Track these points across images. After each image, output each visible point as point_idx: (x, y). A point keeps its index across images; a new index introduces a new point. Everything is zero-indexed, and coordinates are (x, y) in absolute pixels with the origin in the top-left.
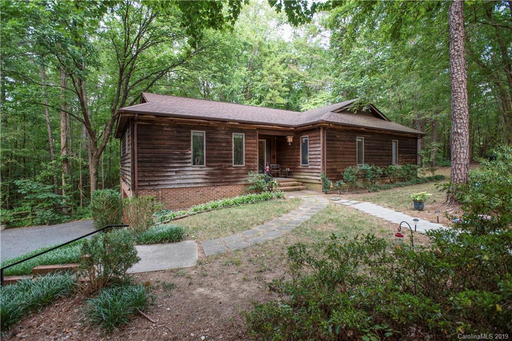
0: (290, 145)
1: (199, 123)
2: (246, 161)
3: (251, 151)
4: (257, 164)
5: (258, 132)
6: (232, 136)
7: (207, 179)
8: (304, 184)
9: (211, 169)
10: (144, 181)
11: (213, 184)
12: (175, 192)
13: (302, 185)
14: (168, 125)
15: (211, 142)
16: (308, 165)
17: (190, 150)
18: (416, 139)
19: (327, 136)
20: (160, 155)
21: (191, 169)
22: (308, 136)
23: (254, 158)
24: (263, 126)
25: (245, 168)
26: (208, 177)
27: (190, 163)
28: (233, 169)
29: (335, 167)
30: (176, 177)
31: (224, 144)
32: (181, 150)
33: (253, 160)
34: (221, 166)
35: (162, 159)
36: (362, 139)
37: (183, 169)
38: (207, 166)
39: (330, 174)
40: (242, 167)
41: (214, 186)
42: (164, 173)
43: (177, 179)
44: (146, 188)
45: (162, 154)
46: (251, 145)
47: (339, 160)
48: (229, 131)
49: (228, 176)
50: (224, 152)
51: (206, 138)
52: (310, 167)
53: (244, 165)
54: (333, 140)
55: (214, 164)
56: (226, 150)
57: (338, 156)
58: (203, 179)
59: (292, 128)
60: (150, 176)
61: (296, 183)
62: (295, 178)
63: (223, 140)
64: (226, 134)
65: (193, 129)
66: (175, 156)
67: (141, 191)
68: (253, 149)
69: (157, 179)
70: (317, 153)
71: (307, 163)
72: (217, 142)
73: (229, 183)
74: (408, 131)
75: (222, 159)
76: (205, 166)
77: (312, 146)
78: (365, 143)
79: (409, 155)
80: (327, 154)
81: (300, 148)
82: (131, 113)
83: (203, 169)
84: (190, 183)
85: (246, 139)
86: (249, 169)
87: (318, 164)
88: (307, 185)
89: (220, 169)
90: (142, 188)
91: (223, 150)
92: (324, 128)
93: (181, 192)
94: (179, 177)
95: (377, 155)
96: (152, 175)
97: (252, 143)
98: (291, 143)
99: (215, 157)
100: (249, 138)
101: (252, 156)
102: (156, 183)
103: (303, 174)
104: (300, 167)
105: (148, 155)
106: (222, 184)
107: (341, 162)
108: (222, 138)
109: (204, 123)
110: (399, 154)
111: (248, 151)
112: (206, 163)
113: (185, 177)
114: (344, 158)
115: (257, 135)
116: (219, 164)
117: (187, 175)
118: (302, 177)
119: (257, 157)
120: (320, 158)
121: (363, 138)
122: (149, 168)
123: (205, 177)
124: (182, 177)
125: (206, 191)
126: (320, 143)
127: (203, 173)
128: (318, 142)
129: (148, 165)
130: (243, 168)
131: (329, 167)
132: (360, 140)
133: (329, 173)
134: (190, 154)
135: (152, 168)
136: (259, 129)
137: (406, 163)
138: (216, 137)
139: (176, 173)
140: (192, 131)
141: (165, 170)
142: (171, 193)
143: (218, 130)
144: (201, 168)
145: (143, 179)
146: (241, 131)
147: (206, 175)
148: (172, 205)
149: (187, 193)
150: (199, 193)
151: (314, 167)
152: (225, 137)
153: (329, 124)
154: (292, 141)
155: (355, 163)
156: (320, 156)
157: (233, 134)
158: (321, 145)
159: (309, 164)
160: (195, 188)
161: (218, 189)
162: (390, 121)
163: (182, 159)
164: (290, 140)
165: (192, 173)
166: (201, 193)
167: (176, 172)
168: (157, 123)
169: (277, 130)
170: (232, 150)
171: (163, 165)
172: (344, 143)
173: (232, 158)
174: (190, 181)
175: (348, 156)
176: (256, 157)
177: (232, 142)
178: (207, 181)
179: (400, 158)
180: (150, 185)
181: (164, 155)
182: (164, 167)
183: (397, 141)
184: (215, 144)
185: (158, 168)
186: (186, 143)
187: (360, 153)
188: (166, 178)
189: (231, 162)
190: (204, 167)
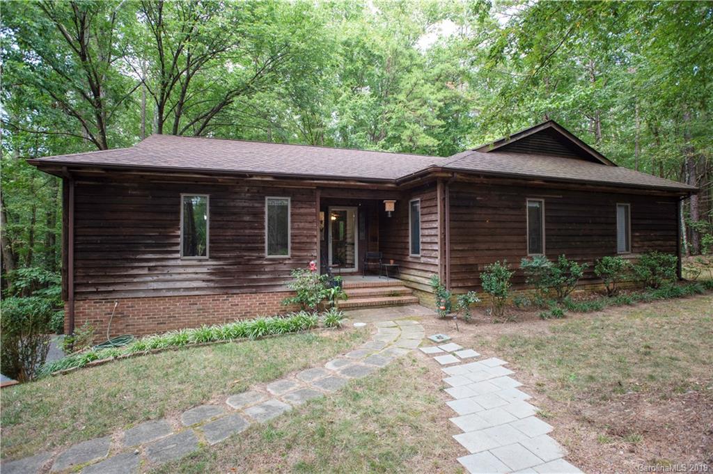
0: (390, 216)
1: (196, 180)
2: (292, 248)
3: (303, 229)
4: (316, 253)
5: (319, 194)
6: (264, 203)
7: (212, 281)
8: (415, 292)
9: (221, 263)
10: (87, 285)
11: (225, 291)
12: (147, 306)
13: (411, 294)
14: (136, 185)
15: (220, 214)
16: (419, 256)
17: (179, 229)
18: (678, 200)
19: (451, 198)
20: (118, 238)
21: (179, 262)
22: (419, 199)
23: (310, 243)
24: (326, 182)
25: (291, 262)
26: (213, 278)
27: (177, 252)
28: (265, 263)
29: (471, 261)
30: (150, 279)
31: (247, 218)
32: (161, 230)
33: (308, 245)
34: (241, 257)
35: (123, 246)
36: (540, 202)
37: (164, 263)
38: (212, 258)
39: (460, 276)
40: (285, 259)
41: (227, 294)
42: (127, 271)
43: (151, 281)
44: (90, 297)
45: (122, 238)
46: (305, 218)
47: (483, 246)
48: (258, 192)
49: (255, 277)
50: (247, 231)
51: (210, 206)
52: (423, 260)
53: (289, 256)
54: (468, 207)
55: (228, 255)
56: (251, 228)
57: (479, 238)
58: (204, 281)
59: (390, 185)
60: (98, 276)
61: (405, 289)
62: (402, 280)
63: (245, 210)
64: (252, 199)
65: (183, 192)
66: (149, 239)
67: (82, 302)
68: (308, 225)
69: (112, 281)
70: (433, 232)
71: (418, 253)
72: (234, 214)
73: (256, 288)
74: (654, 184)
75: (243, 245)
76: (207, 257)
77: (426, 218)
78: (546, 210)
79: (658, 234)
80: (451, 235)
81: (408, 223)
82: (55, 166)
83: (204, 263)
84: (178, 289)
85: (293, 207)
86: (300, 263)
87: (433, 254)
88: (420, 294)
89: (239, 264)
90: (83, 297)
91: (245, 228)
92: (445, 181)
93: (160, 305)
94: (155, 278)
95: (578, 236)
96: (104, 274)
97: (306, 214)
98: (392, 212)
99: (229, 242)
100: (300, 205)
101: (305, 240)
102: (111, 288)
103: (413, 272)
104: (410, 259)
105: (94, 238)
106: (242, 290)
107: (489, 250)
108: (244, 207)
109: (206, 180)
110: (633, 230)
111: (298, 229)
112: (210, 252)
113: (168, 277)
114: (497, 242)
115: (318, 200)
116: (237, 253)
117: (171, 274)
118: (412, 278)
119: (317, 240)
120: (437, 243)
121: (543, 201)
122: (97, 262)
123: (208, 277)
124: (161, 277)
125: (210, 303)
126: (437, 213)
127: (205, 270)
128: (433, 210)
129: (95, 256)
130: (287, 262)
131: (454, 262)
132: (537, 205)
133: (455, 273)
134: (179, 236)
135: (103, 262)
136: (320, 187)
137: (650, 250)
138: (232, 204)
139: (149, 270)
140: (183, 195)
141: (128, 265)
142: (140, 306)
143: (236, 193)
144: (200, 260)
145: (85, 281)
146: (284, 192)
147: (211, 274)
148: (142, 327)
149: (172, 307)
150: (195, 307)
151: (429, 260)
152: (251, 205)
153: (453, 173)
154: (392, 209)
155: (522, 253)
156: (437, 240)
157: (267, 198)
158: (438, 217)
159: (422, 253)
160: (189, 297)
161: (236, 299)
162: (615, 165)
163: (163, 245)
164: (390, 207)
165: (181, 270)
166: (201, 307)
167: (150, 268)
168: (116, 182)
169: (360, 189)
170: (264, 228)
171: (124, 257)
172: (495, 212)
173: (264, 243)
174: (178, 285)
175: (506, 238)
176: (315, 240)
177: (264, 213)
178: (212, 285)
179: (636, 239)
180: (97, 292)
181: (127, 237)
182: (127, 259)
183: (629, 205)
184: (229, 218)
185: (114, 262)
186: (173, 217)
187: (536, 231)
188: (130, 280)
189: (262, 250)
190: (207, 260)
